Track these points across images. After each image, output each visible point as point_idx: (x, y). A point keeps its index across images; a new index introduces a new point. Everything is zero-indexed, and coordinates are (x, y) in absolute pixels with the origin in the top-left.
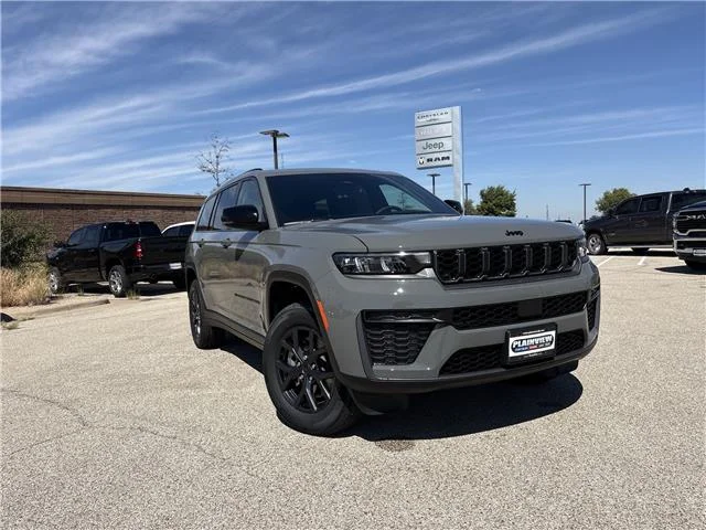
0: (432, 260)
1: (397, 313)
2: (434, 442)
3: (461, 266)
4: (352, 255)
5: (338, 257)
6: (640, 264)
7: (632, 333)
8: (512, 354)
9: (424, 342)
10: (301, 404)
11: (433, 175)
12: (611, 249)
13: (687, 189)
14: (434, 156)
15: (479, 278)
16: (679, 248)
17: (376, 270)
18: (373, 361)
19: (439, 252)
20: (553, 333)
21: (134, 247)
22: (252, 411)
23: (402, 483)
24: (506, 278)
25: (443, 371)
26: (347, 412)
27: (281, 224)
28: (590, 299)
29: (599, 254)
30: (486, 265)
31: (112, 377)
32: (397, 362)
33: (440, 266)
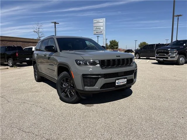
0: (99, 62)
1: (91, 75)
2: (98, 105)
3: (106, 64)
4: (80, 60)
5: (76, 61)
6: (148, 61)
7: (144, 79)
8: (116, 84)
9: (97, 81)
10: (66, 96)
11: (98, 36)
12: (141, 58)
13: (159, 43)
14: (98, 31)
15: (110, 67)
16: (156, 58)
17: (86, 64)
18: (85, 86)
19: (101, 60)
20: (126, 80)
21: (15, 53)
22: (53, 98)
23: (91, 114)
24: (116, 67)
25: (101, 88)
26: (78, 98)
27: (61, 51)
28: (135, 72)
29: (138, 59)
30: (111, 64)
31: (14, 89)
32: (90, 86)
33: (101, 64)
